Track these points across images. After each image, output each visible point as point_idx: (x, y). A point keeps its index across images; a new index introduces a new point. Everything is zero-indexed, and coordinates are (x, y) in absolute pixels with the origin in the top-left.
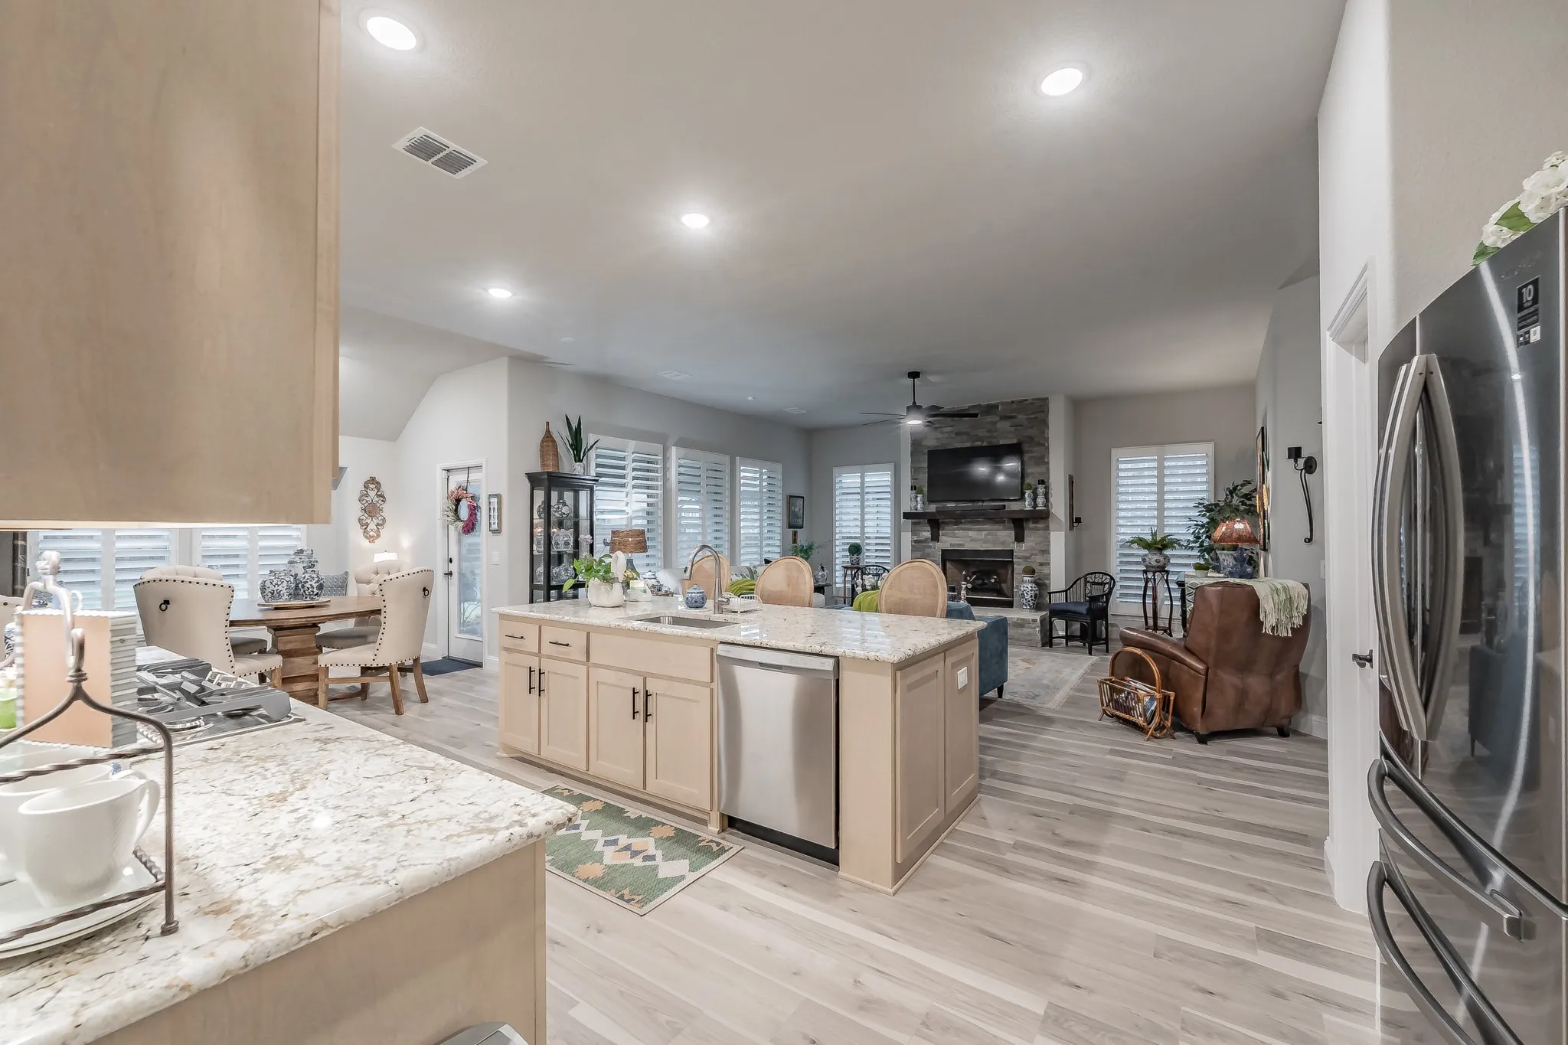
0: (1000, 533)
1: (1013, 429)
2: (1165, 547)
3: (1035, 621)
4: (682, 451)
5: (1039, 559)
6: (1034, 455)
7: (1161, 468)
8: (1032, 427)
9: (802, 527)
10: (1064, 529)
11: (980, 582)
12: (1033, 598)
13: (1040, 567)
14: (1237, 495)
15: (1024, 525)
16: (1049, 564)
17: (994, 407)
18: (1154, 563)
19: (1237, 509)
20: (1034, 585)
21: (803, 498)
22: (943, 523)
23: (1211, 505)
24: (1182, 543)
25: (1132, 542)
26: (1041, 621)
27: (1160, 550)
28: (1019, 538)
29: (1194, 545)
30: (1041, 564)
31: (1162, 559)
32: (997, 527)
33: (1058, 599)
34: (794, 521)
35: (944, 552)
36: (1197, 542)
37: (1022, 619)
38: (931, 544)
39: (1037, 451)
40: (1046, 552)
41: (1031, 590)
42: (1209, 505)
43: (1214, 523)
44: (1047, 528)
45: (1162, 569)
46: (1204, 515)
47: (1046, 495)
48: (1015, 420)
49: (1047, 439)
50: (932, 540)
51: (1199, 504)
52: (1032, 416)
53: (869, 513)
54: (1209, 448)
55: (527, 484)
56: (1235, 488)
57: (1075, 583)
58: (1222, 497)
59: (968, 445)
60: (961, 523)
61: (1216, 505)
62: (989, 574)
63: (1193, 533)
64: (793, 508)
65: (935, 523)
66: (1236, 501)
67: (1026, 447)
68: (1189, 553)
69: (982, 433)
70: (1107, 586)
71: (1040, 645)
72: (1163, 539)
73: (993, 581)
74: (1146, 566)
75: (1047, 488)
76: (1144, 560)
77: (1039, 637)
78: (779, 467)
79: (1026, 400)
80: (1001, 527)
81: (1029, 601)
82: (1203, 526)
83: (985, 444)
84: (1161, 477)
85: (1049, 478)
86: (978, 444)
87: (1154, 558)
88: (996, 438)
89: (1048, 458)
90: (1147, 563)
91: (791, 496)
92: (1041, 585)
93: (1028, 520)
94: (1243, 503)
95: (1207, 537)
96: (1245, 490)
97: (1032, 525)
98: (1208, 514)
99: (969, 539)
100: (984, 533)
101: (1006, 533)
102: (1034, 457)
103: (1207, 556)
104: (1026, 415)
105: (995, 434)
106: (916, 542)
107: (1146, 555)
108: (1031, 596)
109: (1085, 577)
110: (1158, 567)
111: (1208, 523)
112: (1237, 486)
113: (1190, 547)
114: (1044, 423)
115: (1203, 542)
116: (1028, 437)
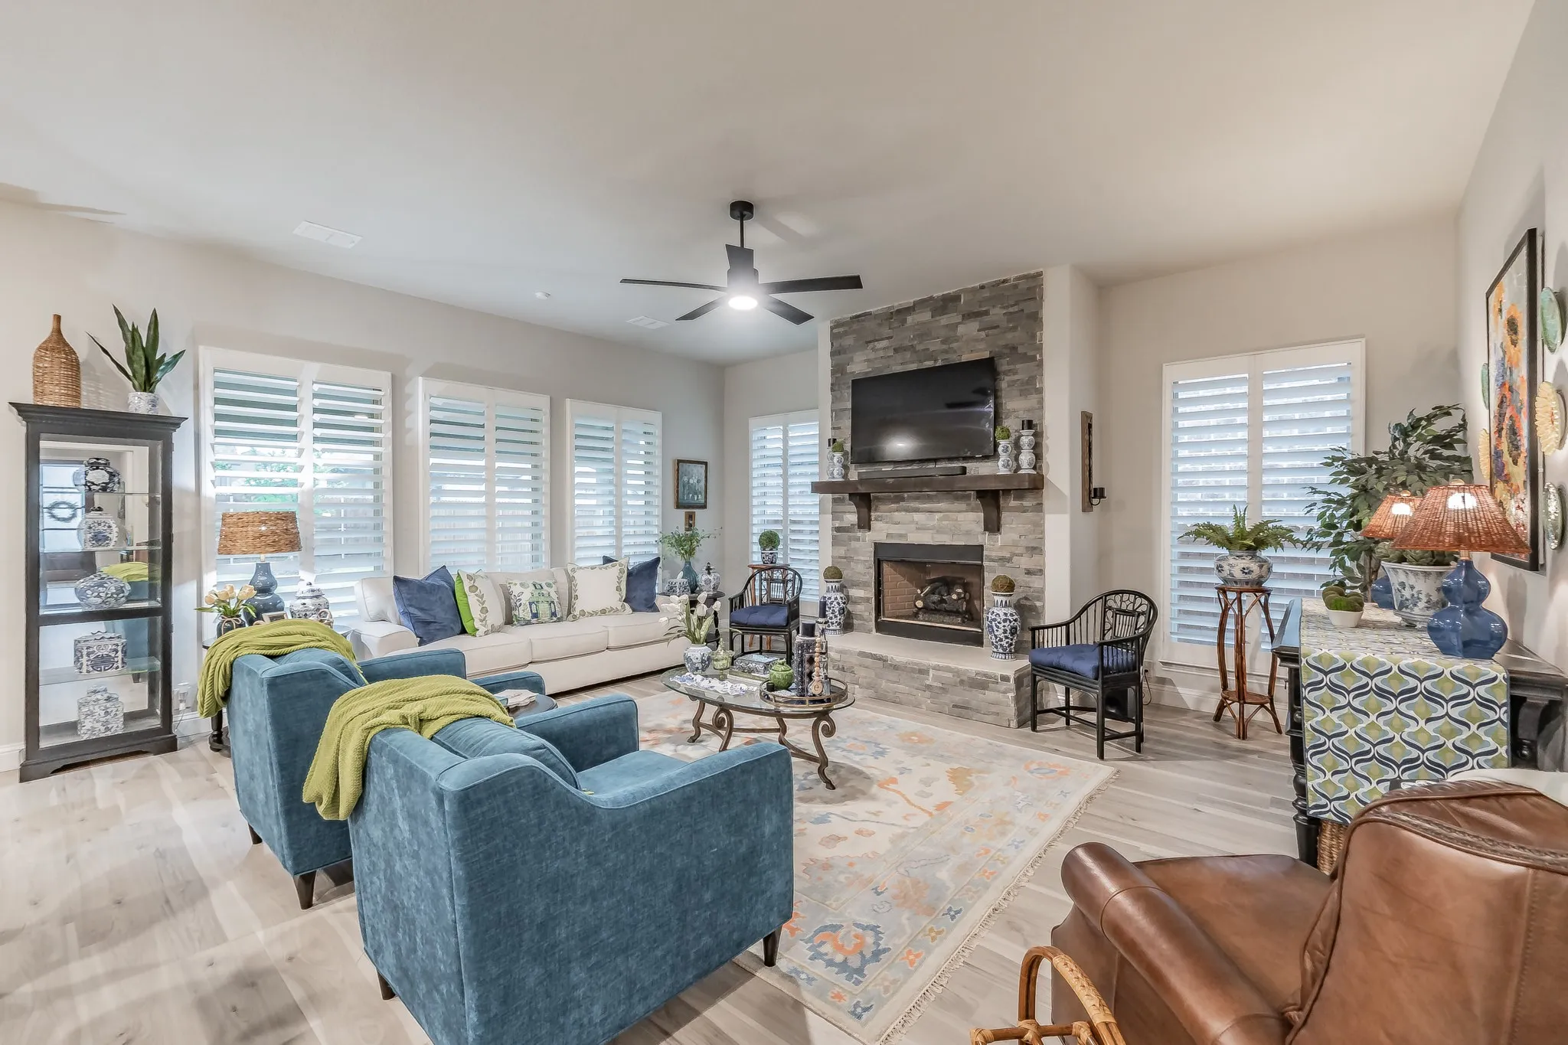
0: (961, 516)
1: (983, 334)
2: (1261, 544)
3: (1005, 679)
4: (440, 385)
5: (1025, 562)
6: (1016, 377)
7: (1255, 396)
8: (1014, 329)
9: (704, 506)
10: (1069, 509)
11: (936, 598)
12: (1007, 634)
13: (1027, 578)
14: (1419, 438)
15: (1001, 502)
16: (1041, 572)
17: (955, 298)
18: (1238, 575)
19: (1420, 467)
20: (1011, 610)
21: (706, 464)
22: (877, 498)
23: (1359, 460)
24: (1296, 536)
25: (1198, 534)
26: (1019, 681)
27: (1252, 550)
28: (993, 526)
29: (1322, 539)
30: (1029, 572)
31: (1254, 566)
32: (958, 505)
33: (1053, 639)
34: (688, 498)
35: (878, 547)
36: (1330, 534)
37: (985, 675)
38: (859, 534)
39: (1022, 371)
40: (1036, 550)
41: (1005, 621)
42: (1354, 461)
43: (1367, 497)
44: (1039, 508)
45: (1258, 588)
46: (1344, 481)
47: (1037, 449)
48: (986, 318)
49: (1040, 349)
50: (860, 527)
51: (1334, 459)
52: (1016, 309)
53: (793, 486)
54: (1356, 351)
55: (18, 428)
56: (1414, 426)
57: (1085, 608)
58: (1382, 443)
59: (913, 367)
60: (903, 499)
61: (1370, 461)
62: (948, 584)
63: (1321, 516)
64: (686, 479)
65: (864, 500)
66: (1416, 450)
67: (1003, 365)
68: (1312, 554)
69: (935, 345)
70: (1142, 619)
71: (1014, 724)
72: (1259, 528)
73: (954, 597)
74: (1225, 580)
75: (1039, 435)
76: (1220, 569)
77: (1011, 710)
78: (656, 417)
79: (1004, 281)
80: (963, 506)
81: (1001, 640)
82: (1341, 503)
83: (939, 363)
84: (1255, 410)
85: (1041, 418)
86: (929, 364)
87: (1239, 565)
88: (955, 352)
89: (1041, 382)
90: (1225, 574)
91: (679, 461)
92: (1026, 609)
93: (1007, 492)
94: (1434, 456)
95: (1350, 525)
96: (1441, 426)
97: (1013, 503)
98: (1353, 479)
99: (913, 526)
100: (937, 516)
101: (971, 516)
102: (1015, 381)
103: (1348, 563)
104: (1004, 308)
105: (954, 345)
106: (838, 529)
107: (1224, 559)
108: (1005, 631)
109: (1104, 597)
110: (1247, 583)
111: (1353, 497)
112: (1421, 419)
113: (1314, 545)
114: (1035, 319)
115: (1341, 534)
116: (1006, 346)
